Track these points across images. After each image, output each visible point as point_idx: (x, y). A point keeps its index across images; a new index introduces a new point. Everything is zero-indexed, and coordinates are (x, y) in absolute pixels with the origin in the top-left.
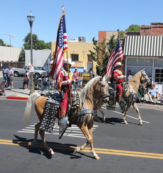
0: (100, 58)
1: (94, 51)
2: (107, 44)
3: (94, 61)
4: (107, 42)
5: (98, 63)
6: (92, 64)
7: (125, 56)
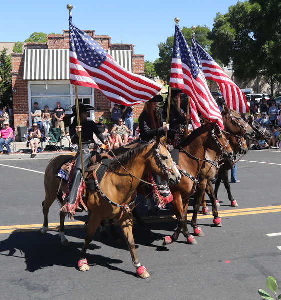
7: (27, 80)
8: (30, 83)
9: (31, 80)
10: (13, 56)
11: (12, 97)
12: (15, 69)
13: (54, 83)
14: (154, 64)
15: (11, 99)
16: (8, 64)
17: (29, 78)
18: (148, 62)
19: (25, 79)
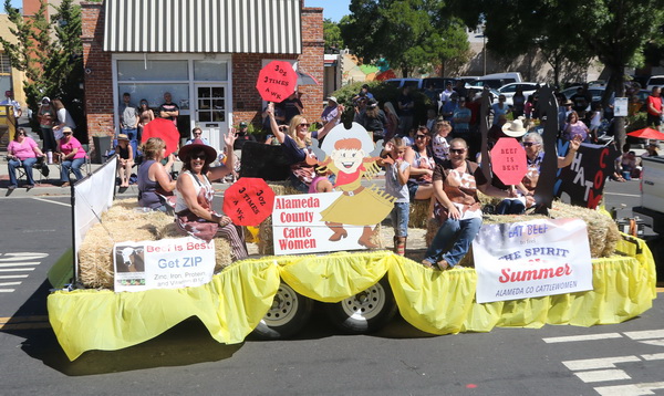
0: (35, 60)
1: (14, 40)
2: (53, 18)
3: (14, 69)
4: (52, 11)
5: (28, 75)
6: (11, 78)
7: (109, 52)
8: (115, 57)
9: (117, 52)
10: (84, 6)
11: (83, 82)
12: (88, 32)
13: (159, 57)
14: (339, 25)
15: (81, 87)
16: (76, 20)
17: (113, 49)
18: (328, 21)
19: (106, 49)
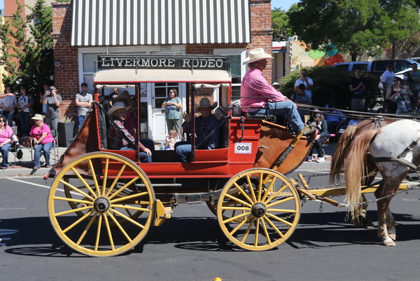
2: (29, 18)
4: (29, 12)
5: (6, 68)
7: (76, 47)
8: (81, 51)
9: (83, 46)
10: (54, 6)
11: (53, 73)
12: (57, 31)
13: (120, 50)
14: (288, 13)
15: (52, 78)
16: (48, 19)
17: (79, 44)
18: (278, 10)
19: (73, 44)
